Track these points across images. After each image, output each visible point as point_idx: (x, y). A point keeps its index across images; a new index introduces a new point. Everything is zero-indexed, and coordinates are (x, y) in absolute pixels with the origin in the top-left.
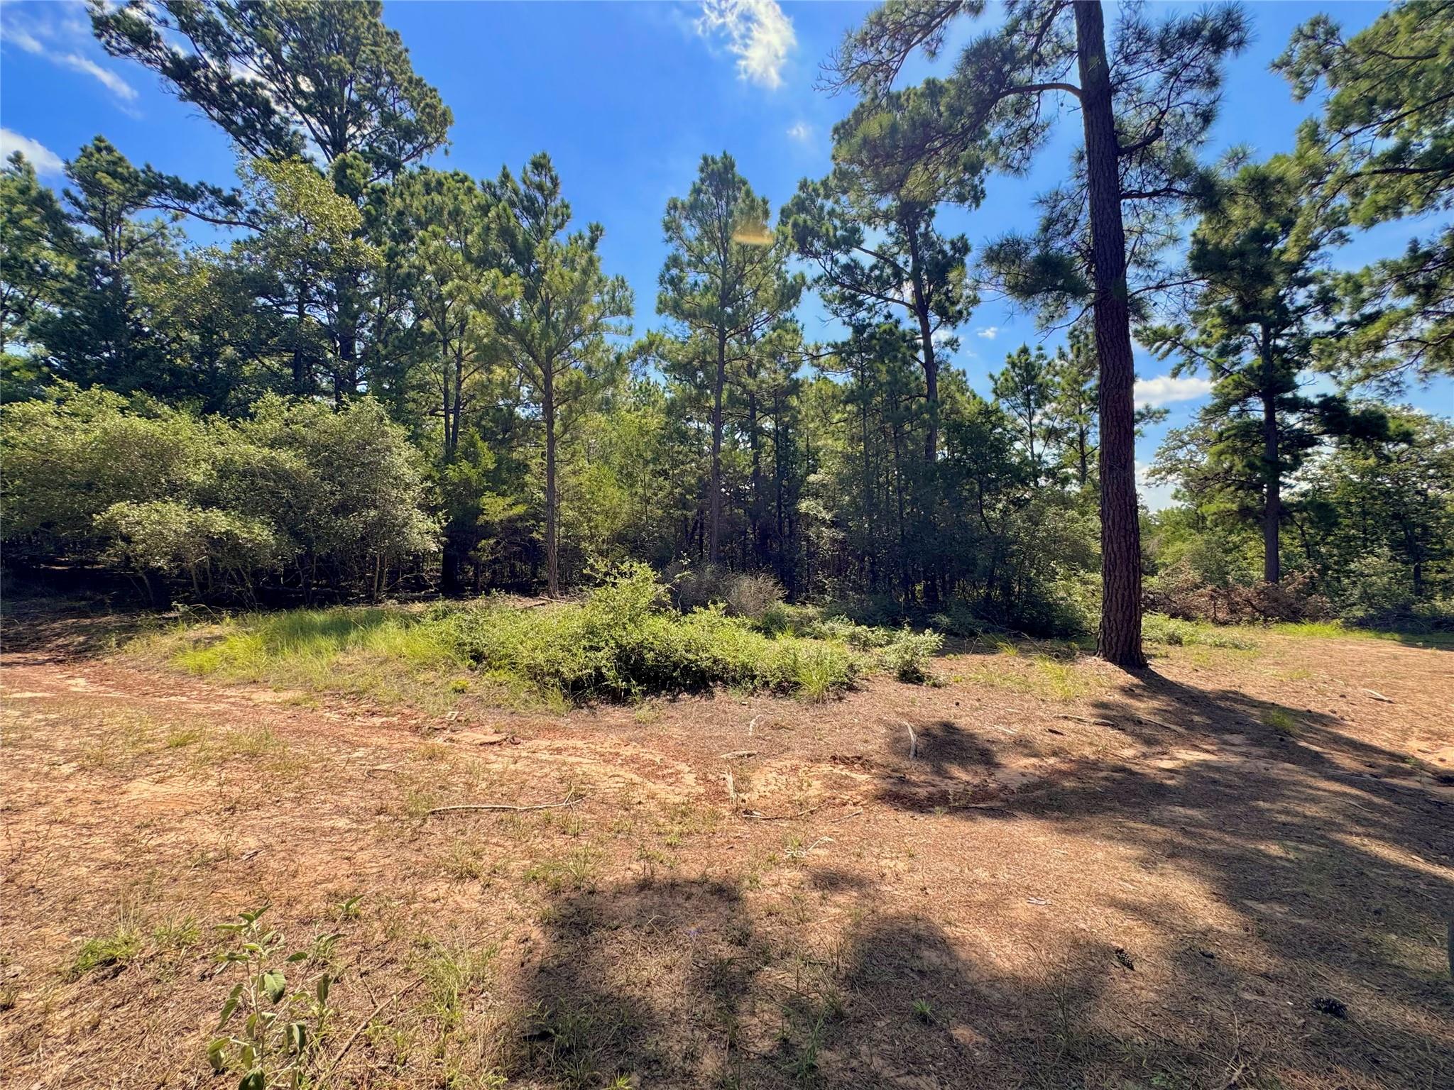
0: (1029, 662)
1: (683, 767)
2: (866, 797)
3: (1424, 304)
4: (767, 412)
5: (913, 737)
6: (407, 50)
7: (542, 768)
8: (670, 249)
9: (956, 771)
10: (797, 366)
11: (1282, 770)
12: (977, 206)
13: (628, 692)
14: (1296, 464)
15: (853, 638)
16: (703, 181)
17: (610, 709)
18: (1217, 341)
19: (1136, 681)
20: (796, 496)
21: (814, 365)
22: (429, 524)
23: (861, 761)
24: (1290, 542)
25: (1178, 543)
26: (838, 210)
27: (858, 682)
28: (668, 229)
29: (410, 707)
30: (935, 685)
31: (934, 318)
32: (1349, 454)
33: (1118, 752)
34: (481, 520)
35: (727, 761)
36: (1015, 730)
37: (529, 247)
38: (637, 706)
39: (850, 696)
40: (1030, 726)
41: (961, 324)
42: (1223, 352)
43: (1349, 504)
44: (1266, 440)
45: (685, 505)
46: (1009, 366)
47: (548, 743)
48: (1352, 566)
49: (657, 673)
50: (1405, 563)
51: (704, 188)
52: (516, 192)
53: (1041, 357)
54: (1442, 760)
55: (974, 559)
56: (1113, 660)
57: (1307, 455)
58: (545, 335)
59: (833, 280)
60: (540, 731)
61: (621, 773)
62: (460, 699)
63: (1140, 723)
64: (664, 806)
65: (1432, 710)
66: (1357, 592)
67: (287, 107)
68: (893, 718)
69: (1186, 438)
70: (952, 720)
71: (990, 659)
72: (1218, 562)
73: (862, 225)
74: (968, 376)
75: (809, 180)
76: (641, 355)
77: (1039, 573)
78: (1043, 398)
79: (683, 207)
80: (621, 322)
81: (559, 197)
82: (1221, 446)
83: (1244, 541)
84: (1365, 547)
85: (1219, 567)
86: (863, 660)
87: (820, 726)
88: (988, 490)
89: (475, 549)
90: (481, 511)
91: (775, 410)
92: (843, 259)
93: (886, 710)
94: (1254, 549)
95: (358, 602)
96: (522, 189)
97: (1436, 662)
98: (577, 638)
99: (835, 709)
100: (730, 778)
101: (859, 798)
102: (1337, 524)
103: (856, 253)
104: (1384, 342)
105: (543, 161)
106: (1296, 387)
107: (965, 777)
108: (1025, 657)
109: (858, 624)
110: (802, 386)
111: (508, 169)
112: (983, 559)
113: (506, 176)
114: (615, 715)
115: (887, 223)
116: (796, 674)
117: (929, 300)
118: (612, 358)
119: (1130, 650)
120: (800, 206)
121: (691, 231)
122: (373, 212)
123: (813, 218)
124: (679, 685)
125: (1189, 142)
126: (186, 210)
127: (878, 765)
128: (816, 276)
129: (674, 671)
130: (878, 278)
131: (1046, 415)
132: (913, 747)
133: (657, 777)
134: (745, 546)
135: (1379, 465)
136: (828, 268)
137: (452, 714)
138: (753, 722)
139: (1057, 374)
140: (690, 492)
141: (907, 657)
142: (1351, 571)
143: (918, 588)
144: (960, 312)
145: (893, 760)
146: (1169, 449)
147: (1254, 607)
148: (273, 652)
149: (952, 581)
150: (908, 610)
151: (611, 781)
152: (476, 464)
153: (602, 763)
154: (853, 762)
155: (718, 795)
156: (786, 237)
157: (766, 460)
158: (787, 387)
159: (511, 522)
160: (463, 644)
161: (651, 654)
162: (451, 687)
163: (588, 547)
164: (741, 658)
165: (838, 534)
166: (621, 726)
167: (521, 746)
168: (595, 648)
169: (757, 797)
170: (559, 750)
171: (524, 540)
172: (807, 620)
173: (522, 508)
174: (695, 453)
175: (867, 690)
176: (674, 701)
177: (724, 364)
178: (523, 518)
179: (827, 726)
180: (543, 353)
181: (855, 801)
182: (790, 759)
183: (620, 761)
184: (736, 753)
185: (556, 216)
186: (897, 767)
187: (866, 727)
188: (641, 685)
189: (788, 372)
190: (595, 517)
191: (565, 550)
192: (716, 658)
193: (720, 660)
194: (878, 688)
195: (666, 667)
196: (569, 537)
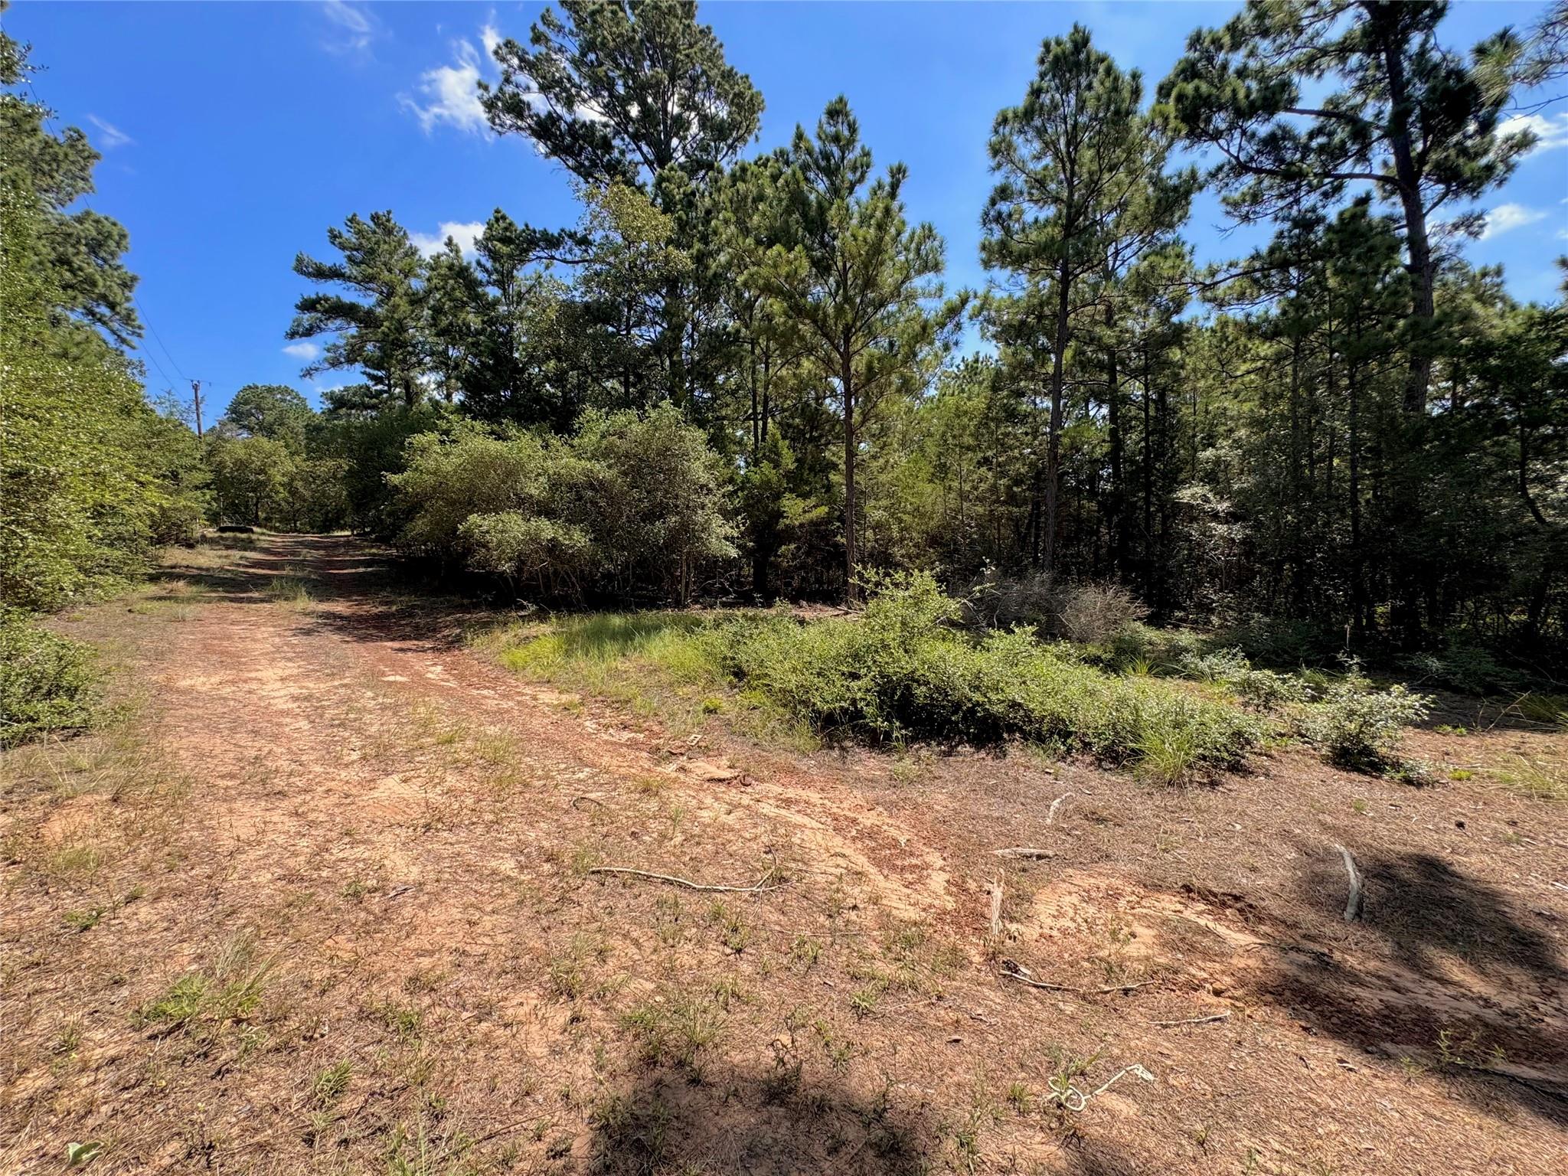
1: (935, 859)
2: (1242, 983)
4: (1135, 374)
5: (1354, 877)
6: (721, 46)
7: (755, 825)
8: (998, 179)
10: (1179, 305)
13: (888, 735)
15: (1247, 687)
16: (1042, 76)
17: (863, 754)
20: (1173, 480)
21: (1206, 300)
22: (727, 530)
26: (1253, 64)
27: (1250, 759)
28: (995, 152)
29: (661, 723)
30: (1408, 781)
31: (1431, 190)
34: (783, 523)
35: (1004, 861)
37: (822, 210)
38: (896, 757)
39: (1234, 782)
41: (1489, 188)
45: (1012, 499)
47: (780, 790)
49: (930, 714)
51: (1045, 85)
52: (809, 151)
55: (1504, 568)
58: (839, 310)
59: (1241, 168)
60: (776, 772)
61: (847, 852)
62: (711, 720)
64: (885, 920)
67: (623, 139)
68: (1313, 835)
70: (1445, 855)
71: (1538, 740)
73: (1296, 78)
74: (1505, 275)
75: (1205, 30)
76: (951, 318)
79: (1016, 116)
80: (930, 282)
81: (858, 145)
86: (1261, 726)
87: (1169, 826)
89: (776, 556)
90: (780, 515)
91: (1144, 371)
92: (1261, 129)
93: (1300, 816)
95: (666, 606)
96: (817, 145)
98: (838, 659)
99: (1201, 802)
100: (998, 893)
101: (1228, 980)
103: (1282, 117)
105: (838, 107)
107: (1478, 985)
109: (1255, 667)
110: (1188, 330)
111: (802, 127)
112: (1522, 567)
113: (800, 136)
114: (868, 763)
115: (1345, 60)
116: (1137, 738)
117: (1424, 163)
118: (917, 328)
120: (1188, 71)
121: (1026, 148)
122: (684, 217)
123: (1211, 84)
124: (960, 732)
126: (553, 258)
127: (1275, 920)
128: (1212, 167)
129: (955, 713)
130: (1322, 149)
132: (1353, 898)
133: (894, 867)
134: (1098, 548)
136: (1234, 150)
137: (695, 737)
138: (1056, 803)
140: (1018, 482)
141: (1352, 727)
143: (1380, 610)
144: (1490, 168)
145: (1308, 917)
148: (568, 653)
149: (1451, 600)
150: (1358, 645)
151: (831, 863)
152: (777, 465)
153: (831, 831)
154: (1224, 904)
155: (973, 919)
156: (1166, 119)
157: (1133, 439)
158: (1164, 335)
159: (814, 524)
160: (725, 658)
161: (924, 689)
162: (703, 706)
163: (897, 552)
164: (1051, 704)
165: (1238, 532)
166: (872, 781)
167: (749, 789)
168: (855, 676)
169: (1036, 936)
170: (788, 803)
171: (827, 545)
172: (1176, 652)
173: (823, 510)
174: (1027, 434)
175: (1267, 775)
176: (949, 754)
177: (1068, 315)
178: (827, 520)
179: (1183, 828)
180: (839, 333)
181: (1217, 985)
182: (1108, 876)
183: (854, 833)
184: (1020, 850)
185: (854, 169)
186: (1314, 932)
187: (1257, 843)
188: (906, 728)
189: (1166, 314)
190: (905, 517)
191: (871, 555)
192: (1013, 701)
193: (1020, 705)
194: (1288, 772)
195: (944, 707)
196: (876, 541)
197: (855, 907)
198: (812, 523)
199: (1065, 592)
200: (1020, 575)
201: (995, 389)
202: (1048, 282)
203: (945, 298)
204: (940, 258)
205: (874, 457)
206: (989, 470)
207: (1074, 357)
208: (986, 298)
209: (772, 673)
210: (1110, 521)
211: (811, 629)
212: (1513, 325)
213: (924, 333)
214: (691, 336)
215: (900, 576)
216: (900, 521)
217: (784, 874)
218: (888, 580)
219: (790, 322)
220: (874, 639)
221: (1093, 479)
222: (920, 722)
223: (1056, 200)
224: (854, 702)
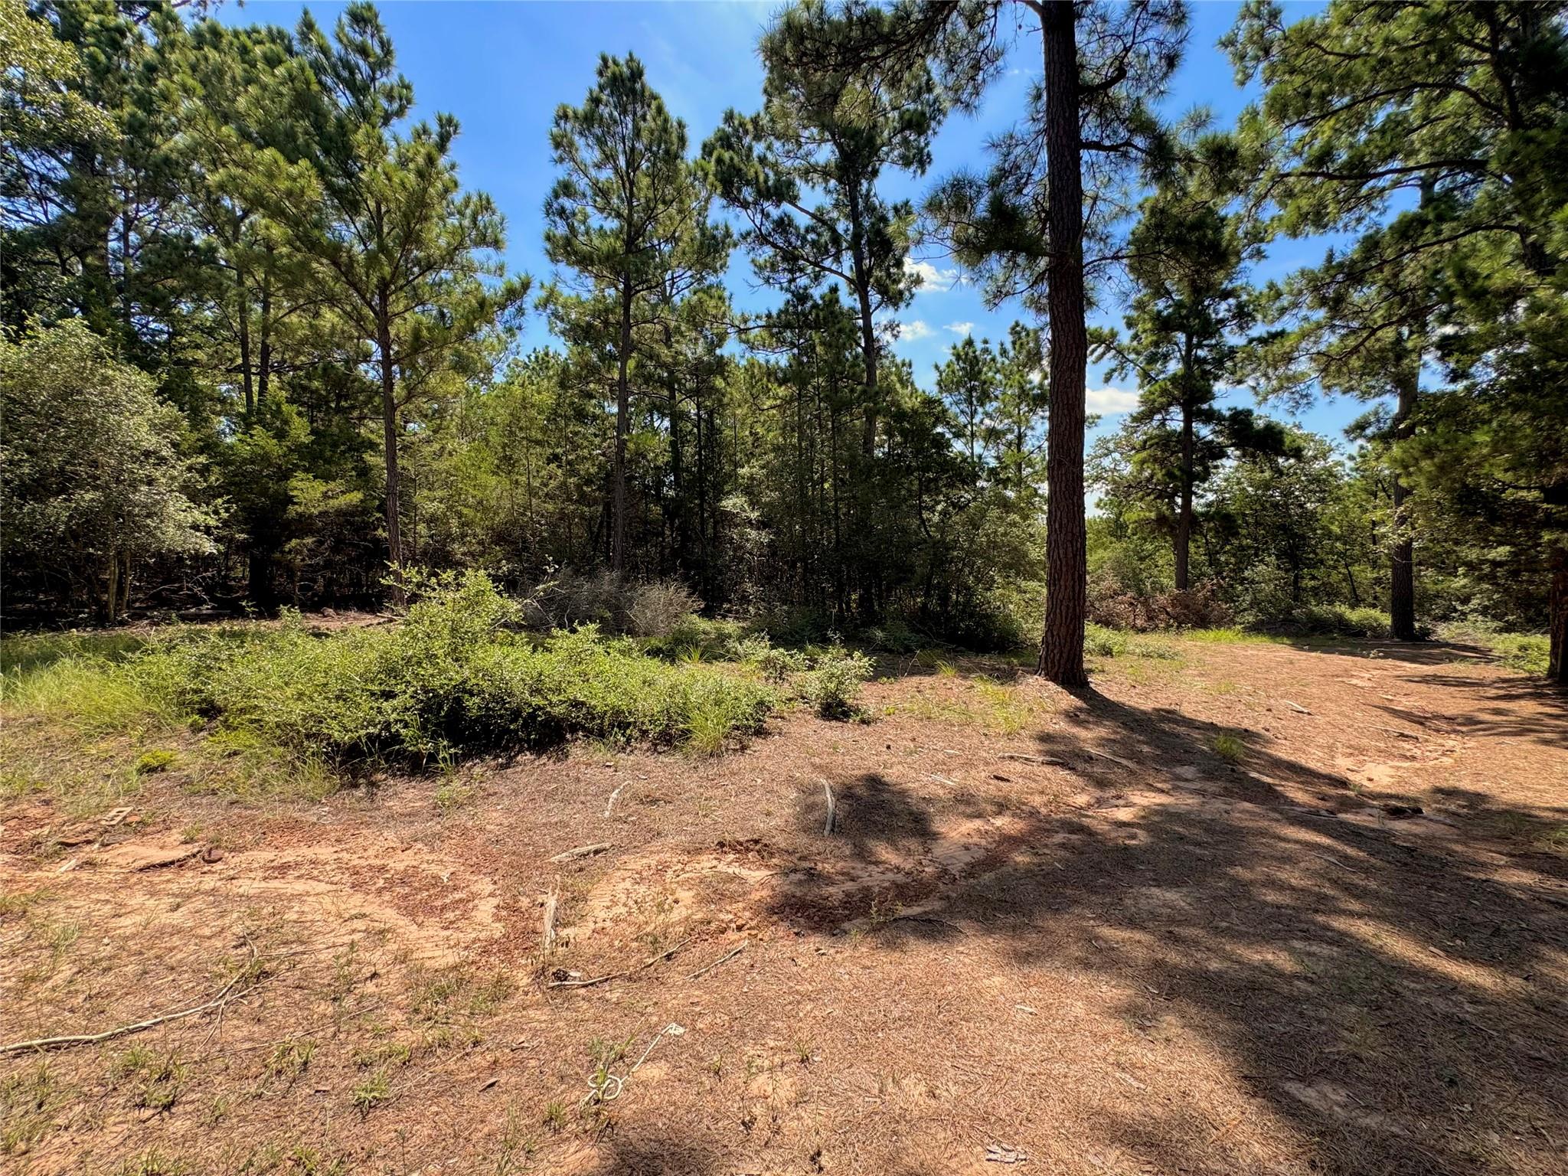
0: (969, 683)
1: (483, 885)
2: (756, 913)
3: (1332, 318)
4: (689, 394)
5: (830, 801)
8: (561, 172)
9: (886, 853)
10: (721, 338)
11: (1243, 812)
12: (923, 172)
13: (432, 758)
14: (1205, 476)
15: (767, 663)
16: (602, 88)
17: (400, 785)
18: (1146, 349)
19: (1079, 703)
20: (720, 493)
21: (742, 341)
22: (197, 516)
23: (756, 847)
24: (1196, 552)
25: (1100, 551)
26: (770, 157)
27: (769, 723)
28: (557, 145)
29: (46, 803)
30: (863, 722)
31: (875, 298)
32: (1248, 466)
33: (1070, 801)
34: (292, 511)
35: (561, 866)
36: (954, 781)
37: (344, 129)
38: (443, 780)
39: (757, 744)
40: (973, 772)
41: (902, 306)
42: (1152, 359)
43: (1245, 515)
44: (1184, 450)
45: (583, 499)
46: (954, 359)
47: (271, 856)
48: (1246, 573)
49: (486, 726)
50: (1287, 571)
51: (604, 98)
52: (324, 50)
53: (986, 351)
54: (1370, 780)
55: (912, 566)
56: (1054, 678)
57: (1216, 467)
58: (372, 260)
59: (763, 239)
60: (268, 832)
61: (367, 910)
62: (156, 782)
63: (1090, 759)
64: (415, 978)
65: (1346, 721)
66: (1248, 598)
68: (808, 775)
69: (1111, 446)
70: (881, 771)
71: (927, 680)
72: (1134, 570)
73: (798, 181)
74: (914, 368)
75: (736, 112)
76: (512, 301)
77: (978, 580)
78: (985, 397)
79: (576, 116)
80: (489, 258)
81: (394, 71)
82: (1144, 454)
83: (1157, 549)
84: (1256, 555)
85: (1135, 575)
86: (777, 694)
87: (709, 793)
88: (928, 491)
89: (283, 552)
90: (290, 500)
91: (696, 392)
92: (775, 213)
93: (799, 762)
94: (1165, 557)
96: (336, 48)
97: (1322, 665)
98: (366, 677)
99: (734, 766)
100: (552, 902)
101: (747, 914)
102: (1236, 534)
103: (788, 208)
104: (1296, 354)
105: (365, 13)
106: (1213, 397)
107: (894, 859)
108: (965, 678)
109: (774, 647)
110: (727, 365)
111: (312, 15)
112: (921, 565)
113: (308, 26)
114: (406, 795)
115: (826, 181)
116: (686, 719)
117: (870, 276)
118: (475, 303)
119: (1072, 668)
120: (725, 141)
121: (587, 152)
123: (741, 159)
124: (520, 741)
125: (1149, 91)
127: (780, 850)
128: (744, 231)
129: (514, 720)
130: (814, 243)
131: (987, 414)
132: (830, 818)
133: (432, 910)
134: (663, 548)
135: (1272, 478)
136: (758, 222)
137: (122, 810)
138: (614, 795)
139: (998, 371)
140: (589, 482)
141: (832, 686)
142: (1245, 579)
143: (853, 597)
144: (902, 293)
145: (802, 840)
146: (1096, 457)
147: (1168, 613)
149: (889, 589)
150: (840, 623)
151: (343, 931)
152: (281, 435)
153: (348, 890)
154: (748, 850)
155: (524, 937)
156: (706, 175)
157: (689, 450)
158: (709, 363)
159: (345, 515)
160: (183, 693)
161: (477, 700)
162: (138, 764)
163: (458, 549)
164: (612, 699)
165: (765, 537)
166: (409, 815)
167: (218, 866)
168: (389, 695)
169: (589, 933)
170: (283, 869)
171: (365, 540)
172: (722, 638)
173: (356, 497)
174: (596, 436)
175: (780, 734)
176: (504, 767)
177: (631, 327)
178: (362, 510)
179: (720, 792)
180: (372, 287)
181: (740, 922)
182: (659, 852)
183: (381, 883)
184: (577, 850)
185: (390, 97)
186: (806, 852)
187: (771, 792)
188: (455, 746)
189: (711, 347)
190: (465, 511)
191: (425, 553)
192: (575, 700)
193: (583, 704)
194: (793, 729)
195: (501, 716)
196: (431, 537)
197: (374, 975)
198: (339, 512)
199: (633, 589)
200: (592, 575)
201: (562, 385)
202: (612, 291)
203: (505, 278)
204: (500, 237)
205: (428, 441)
206: (559, 467)
207: (636, 367)
208: (552, 292)
209: (262, 703)
210: (672, 525)
211: (330, 643)
212: (916, 402)
213: (483, 309)
214: (124, 237)
215: (448, 575)
216: (460, 515)
217: (267, 966)
218: (434, 580)
219: (299, 256)
220: (416, 650)
221: (659, 484)
222: (474, 736)
223: (619, 215)
224: (387, 726)
